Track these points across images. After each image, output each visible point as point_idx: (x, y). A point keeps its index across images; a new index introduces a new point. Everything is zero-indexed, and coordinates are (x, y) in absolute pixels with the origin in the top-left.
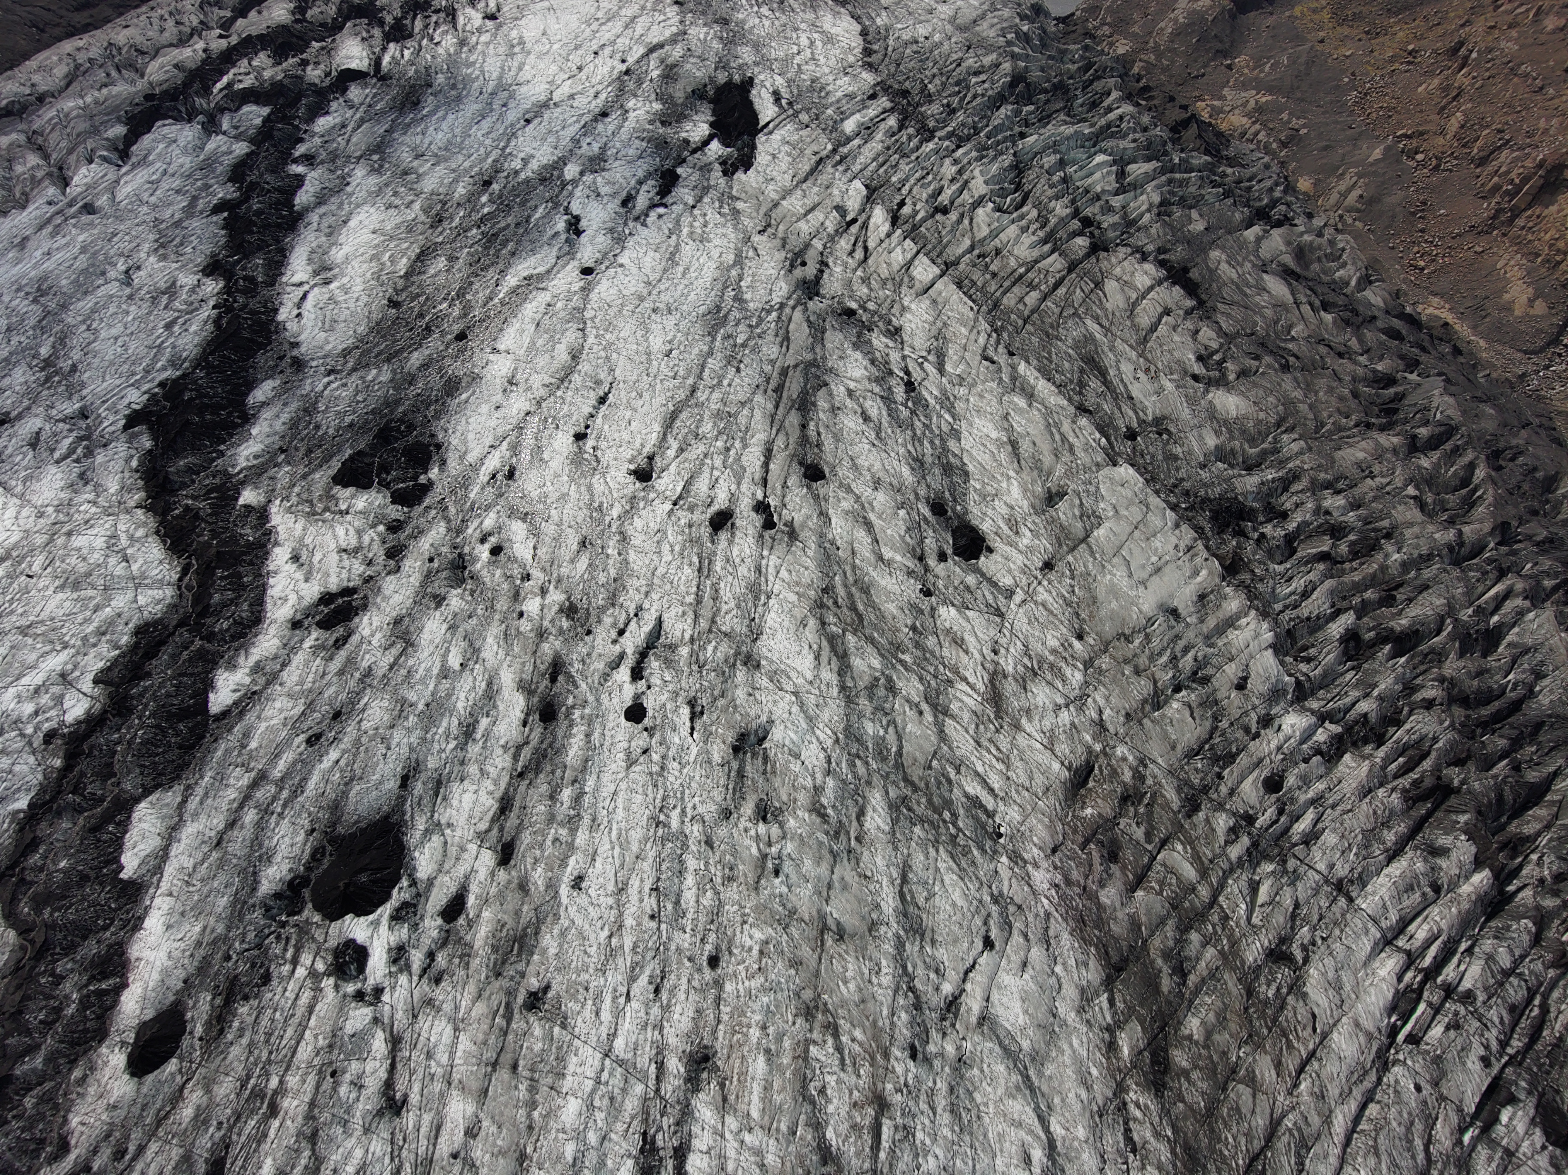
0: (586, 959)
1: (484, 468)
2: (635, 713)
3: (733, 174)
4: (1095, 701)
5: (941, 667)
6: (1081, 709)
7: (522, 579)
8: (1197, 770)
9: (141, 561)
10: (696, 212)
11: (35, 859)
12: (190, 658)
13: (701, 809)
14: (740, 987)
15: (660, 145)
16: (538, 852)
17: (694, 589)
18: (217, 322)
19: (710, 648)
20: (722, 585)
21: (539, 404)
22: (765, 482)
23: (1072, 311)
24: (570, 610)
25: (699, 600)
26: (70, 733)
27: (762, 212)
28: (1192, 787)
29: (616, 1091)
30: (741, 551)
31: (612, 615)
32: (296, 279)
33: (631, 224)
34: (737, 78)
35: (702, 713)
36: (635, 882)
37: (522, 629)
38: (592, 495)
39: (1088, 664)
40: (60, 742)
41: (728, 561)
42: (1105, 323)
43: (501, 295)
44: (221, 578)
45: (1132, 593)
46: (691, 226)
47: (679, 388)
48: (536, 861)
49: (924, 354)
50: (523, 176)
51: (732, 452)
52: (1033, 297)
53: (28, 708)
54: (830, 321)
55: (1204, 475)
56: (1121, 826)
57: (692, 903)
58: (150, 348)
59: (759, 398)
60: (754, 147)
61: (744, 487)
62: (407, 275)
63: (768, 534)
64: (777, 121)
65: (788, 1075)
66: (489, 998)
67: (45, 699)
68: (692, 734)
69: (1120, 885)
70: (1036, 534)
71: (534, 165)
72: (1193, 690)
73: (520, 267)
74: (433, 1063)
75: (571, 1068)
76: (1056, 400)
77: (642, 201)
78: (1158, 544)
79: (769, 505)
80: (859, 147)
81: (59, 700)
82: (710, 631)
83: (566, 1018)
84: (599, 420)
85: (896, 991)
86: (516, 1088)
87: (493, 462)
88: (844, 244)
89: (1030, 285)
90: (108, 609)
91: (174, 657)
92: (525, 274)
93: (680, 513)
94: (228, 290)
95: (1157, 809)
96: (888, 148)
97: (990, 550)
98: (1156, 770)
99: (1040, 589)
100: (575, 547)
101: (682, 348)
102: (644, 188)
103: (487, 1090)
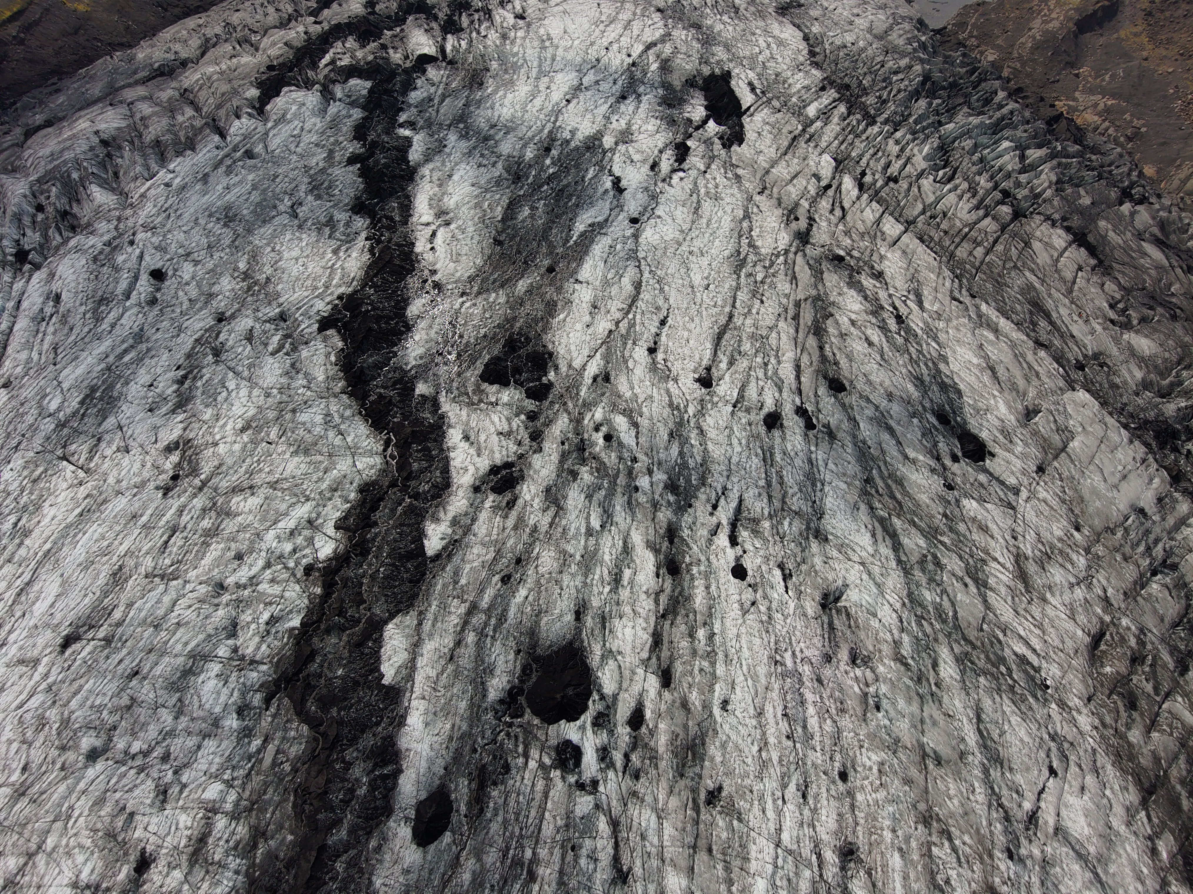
0: (747, 768)
1: (586, 373)
2: (739, 572)
3: (730, 147)
4: (1099, 581)
5: (974, 548)
6: (1089, 587)
7: (632, 461)
8: (1181, 638)
9: (352, 435)
10: (708, 176)
11: (314, 667)
12: (405, 513)
13: (807, 653)
14: (868, 797)
15: (672, 122)
16: (690, 679)
17: (764, 475)
18: (371, 251)
19: (786, 523)
20: (784, 473)
21: (617, 323)
22: (800, 392)
23: (1012, 265)
24: (672, 486)
25: (769, 484)
26: (324, 568)
27: (758, 176)
28: (1180, 651)
29: (791, 875)
30: (794, 446)
31: (705, 493)
32: (425, 219)
33: (660, 184)
34: (717, 71)
35: (791, 575)
36: (769, 709)
37: (640, 500)
38: (670, 396)
39: (1088, 551)
40: (317, 574)
41: (785, 454)
42: (1040, 275)
43: (574, 238)
44: (418, 451)
45: (1109, 495)
46: (707, 187)
47: (720, 315)
48: (690, 686)
49: (906, 294)
50: (573, 144)
51: (770, 367)
52: (979, 252)
53: (288, 547)
54: (825, 265)
55: (1140, 401)
56: (1134, 682)
57: (817, 728)
58: (324, 268)
59: (782, 324)
60: (742, 126)
61: (785, 395)
62: (503, 220)
63: (811, 433)
64: (756, 106)
65: (919, 868)
66: (679, 794)
67: (299, 540)
68: (787, 592)
69: (1141, 727)
70: (1026, 445)
71: (580, 136)
72: (1167, 574)
73: (584, 217)
74: (647, 844)
75: (753, 854)
76: (1017, 336)
77: (665, 166)
78: (1121, 456)
79: (806, 411)
80: (822, 128)
81: (310, 541)
82: (783, 510)
83: (740, 814)
84: (663, 338)
85: (990, 806)
86: (715, 867)
87: (593, 369)
88: (825, 204)
89: (975, 241)
90: (335, 471)
91: (393, 510)
92: (589, 222)
93: (740, 414)
94: (373, 225)
95: (1159, 669)
96: (843, 130)
97: (993, 455)
98: (1153, 638)
99: (1039, 488)
100: (666, 437)
101: (716, 283)
102: (664, 157)
103: (693, 868)
